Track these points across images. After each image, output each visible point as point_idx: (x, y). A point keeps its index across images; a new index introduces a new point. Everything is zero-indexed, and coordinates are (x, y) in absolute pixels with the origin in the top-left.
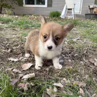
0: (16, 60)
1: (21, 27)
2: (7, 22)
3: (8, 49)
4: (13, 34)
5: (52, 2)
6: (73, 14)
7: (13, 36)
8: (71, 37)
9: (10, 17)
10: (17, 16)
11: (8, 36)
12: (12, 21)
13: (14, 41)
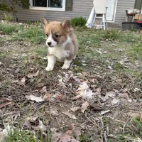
0: (39, 100)
1: (32, 40)
2: (9, 32)
3: (20, 78)
4: (22, 52)
5: (72, 4)
6: (104, 22)
7: (24, 55)
10: (21, 24)
11: (15, 55)
13: (28, 64)
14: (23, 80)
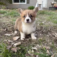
0: (9, 35)
1: (12, 16)
2: (3, 13)
3: (4, 29)
4: (7, 20)
5: (29, 1)
6: (42, 7)
7: (7, 21)
8: (41, 21)
9: (5, 10)
10: (9, 10)
11: (4, 22)
12: (6, 13)
13: (8, 24)
14: (5, 29)
